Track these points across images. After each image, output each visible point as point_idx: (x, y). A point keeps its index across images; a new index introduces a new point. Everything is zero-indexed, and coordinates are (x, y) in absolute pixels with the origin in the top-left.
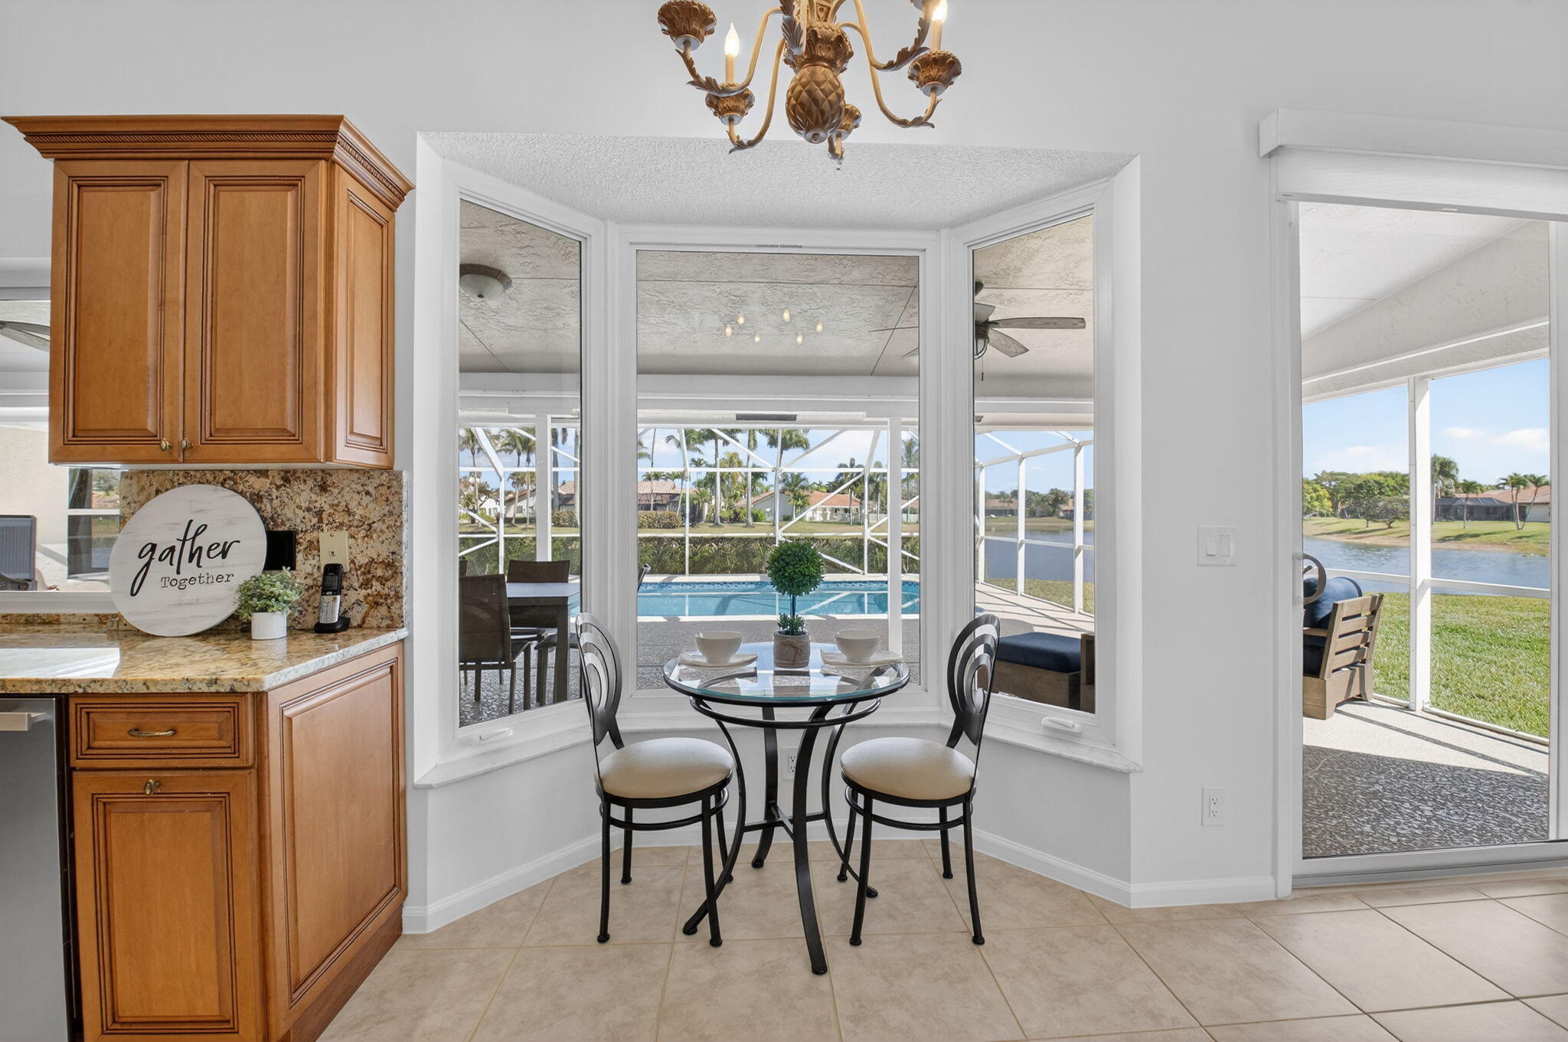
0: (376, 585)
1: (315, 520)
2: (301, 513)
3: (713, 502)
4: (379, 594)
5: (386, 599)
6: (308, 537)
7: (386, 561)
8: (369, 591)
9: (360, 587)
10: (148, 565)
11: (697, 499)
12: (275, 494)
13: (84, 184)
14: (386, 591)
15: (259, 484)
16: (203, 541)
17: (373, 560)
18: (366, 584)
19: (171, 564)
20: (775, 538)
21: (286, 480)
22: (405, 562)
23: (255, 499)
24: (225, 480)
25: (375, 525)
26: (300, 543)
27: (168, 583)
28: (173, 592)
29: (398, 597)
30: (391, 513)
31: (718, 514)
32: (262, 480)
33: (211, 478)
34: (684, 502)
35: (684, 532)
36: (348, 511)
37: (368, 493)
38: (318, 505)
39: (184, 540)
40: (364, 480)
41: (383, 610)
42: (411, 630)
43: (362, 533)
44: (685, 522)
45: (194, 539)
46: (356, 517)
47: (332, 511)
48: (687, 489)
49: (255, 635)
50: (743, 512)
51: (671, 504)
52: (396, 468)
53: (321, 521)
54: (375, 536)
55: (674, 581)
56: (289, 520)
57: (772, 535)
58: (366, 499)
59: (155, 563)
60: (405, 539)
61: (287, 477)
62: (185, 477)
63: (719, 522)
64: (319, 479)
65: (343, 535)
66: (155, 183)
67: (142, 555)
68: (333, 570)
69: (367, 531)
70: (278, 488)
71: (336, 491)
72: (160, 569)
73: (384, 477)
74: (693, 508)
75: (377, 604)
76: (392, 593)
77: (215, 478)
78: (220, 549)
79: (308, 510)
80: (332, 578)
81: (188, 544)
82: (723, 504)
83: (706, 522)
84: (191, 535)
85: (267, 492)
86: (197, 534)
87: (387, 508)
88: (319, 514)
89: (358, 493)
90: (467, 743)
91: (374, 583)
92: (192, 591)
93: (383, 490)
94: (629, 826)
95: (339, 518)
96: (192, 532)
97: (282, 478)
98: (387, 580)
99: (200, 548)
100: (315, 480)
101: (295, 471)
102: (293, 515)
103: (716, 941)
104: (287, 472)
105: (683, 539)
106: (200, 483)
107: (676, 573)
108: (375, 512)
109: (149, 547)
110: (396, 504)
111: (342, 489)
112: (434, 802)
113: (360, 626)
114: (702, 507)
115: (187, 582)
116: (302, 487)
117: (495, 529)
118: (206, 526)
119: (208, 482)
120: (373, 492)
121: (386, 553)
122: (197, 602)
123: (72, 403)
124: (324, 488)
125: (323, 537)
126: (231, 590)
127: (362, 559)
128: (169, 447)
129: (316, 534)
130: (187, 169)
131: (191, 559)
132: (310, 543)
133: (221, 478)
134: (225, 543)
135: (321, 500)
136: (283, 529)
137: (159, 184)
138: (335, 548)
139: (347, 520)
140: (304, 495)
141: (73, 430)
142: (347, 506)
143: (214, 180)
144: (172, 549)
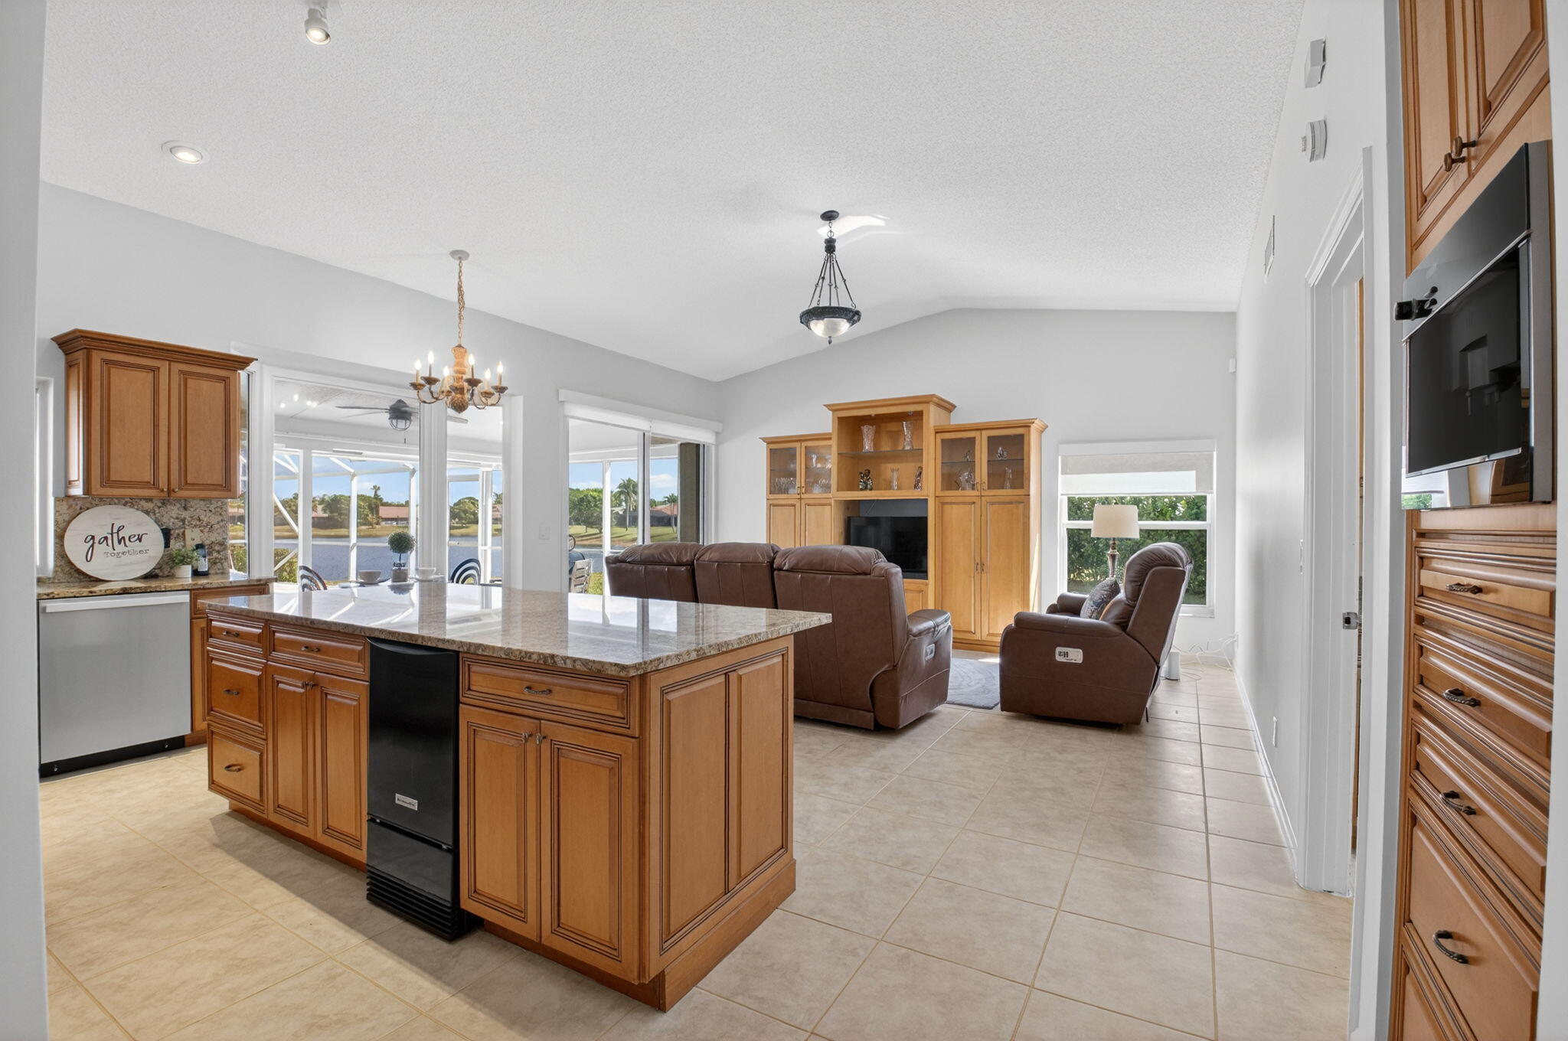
0: (215, 555)
1: (181, 524)
2: (173, 520)
4: (216, 558)
6: (177, 532)
7: (219, 542)
8: (210, 557)
10: (92, 546)
12: (157, 510)
14: (221, 557)
15: (147, 506)
16: (124, 534)
17: (212, 542)
18: (209, 554)
19: (107, 545)
21: (163, 504)
23: (147, 512)
24: (126, 503)
25: (213, 526)
26: (172, 535)
27: (109, 555)
28: (114, 560)
29: (227, 560)
30: (223, 520)
32: (149, 504)
36: (199, 520)
37: (210, 511)
38: (182, 517)
39: (112, 534)
40: (206, 505)
41: (219, 565)
43: (207, 530)
45: (118, 533)
46: (204, 522)
47: (191, 519)
49: (176, 575)
53: (184, 524)
54: (213, 531)
56: (166, 523)
58: (209, 514)
59: (96, 545)
64: (181, 505)
65: (198, 530)
66: (152, 370)
67: (87, 541)
69: (209, 529)
70: (159, 507)
71: (192, 510)
72: (99, 549)
75: (215, 563)
76: (224, 559)
77: (119, 502)
78: (137, 537)
79: (177, 518)
81: (115, 535)
84: (115, 530)
85: (152, 510)
86: (119, 530)
87: (220, 518)
88: (183, 521)
89: (205, 511)
91: (213, 553)
92: (126, 559)
93: (219, 509)
95: (194, 523)
97: (160, 504)
98: (220, 552)
99: (123, 538)
100: (179, 505)
101: (166, 500)
102: (169, 522)
104: (162, 501)
106: (109, 505)
108: (213, 520)
109: (90, 537)
110: (225, 516)
111: (196, 509)
115: (121, 554)
116: (173, 508)
118: (123, 527)
120: (213, 510)
121: (220, 539)
122: (131, 564)
123: (106, 468)
124: (185, 508)
125: (188, 533)
126: (150, 556)
127: (207, 542)
128: (162, 491)
129: (182, 530)
130: (170, 365)
131: (120, 542)
132: (178, 535)
133: (124, 502)
134: (139, 535)
135: (184, 514)
136: (164, 527)
137: (154, 370)
138: (193, 536)
139: (199, 524)
140: (174, 511)
141: (107, 481)
142: (199, 517)
143: (185, 373)
144: (106, 538)
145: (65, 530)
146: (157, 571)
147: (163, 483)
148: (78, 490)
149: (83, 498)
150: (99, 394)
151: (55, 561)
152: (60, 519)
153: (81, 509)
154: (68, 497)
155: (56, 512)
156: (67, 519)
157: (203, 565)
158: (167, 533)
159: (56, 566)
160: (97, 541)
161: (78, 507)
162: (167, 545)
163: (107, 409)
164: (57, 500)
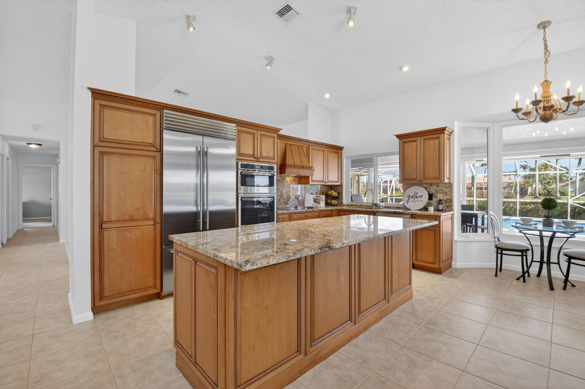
0: (448, 204)
1: (436, 192)
2: (434, 191)
3: (534, 186)
5: (450, 206)
9: (445, 203)
10: (409, 199)
11: (524, 185)
12: (429, 187)
13: (404, 142)
14: (450, 204)
15: (426, 186)
16: (418, 195)
17: (447, 199)
18: (446, 203)
19: (413, 198)
20: (568, 203)
22: (453, 200)
23: (426, 188)
26: (434, 196)
27: (413, 201)
28: (413, 203)
29: (452, 206)
30: (450, 191)
31: (537, 192)
33: (418, 185)
34: (516, 186)
35: (517, 200)
36: (442, 190)
37: (446, 187)
38: (437, 189)
39: (414, 195)
40: (445, 185)
41: (449, 208)
42: (454, 212)
43: (445, 194)
44: (517, 195)
46: (444, 191)
47: (439, 190)
48: (519, 180)
49: (429, 210)
50: (555, 190)
51: (508, 187)
52: (451, 183)
54: (447, 195)
55: (510, 219)
56: (431, 192)
57: (566, 201)
60: (453, 195)
61: (431, 184)
62: (413, 185)
63: (538, 196)
65: (441, 195)
66: (415, 141)
67: (408, 197)
68: (440, 200)
72: (411, 199)
73: (449, 184)
74: (522, 189)
75: (448, 207)
78: (421, 196)
79: (435, 190)
80: (440, 202)
81: (415, 195)
82: (540, 187)
83: (530, 195)
84: (415, 194)
89: (444, 187)
90: (462, 236)
92: (417, 203)
93: (449, 187)
94: (502, 254)
95: (441, 191)
96: (416, 194)
100: (436, 185)
103: (524, 281)
105: (516, 202)
106: (416, 186)
107: (511, 215)
108: (447, 190)
109: (409, 195)
110: (451, 189)
111: (441, 187)
112: (458, 244)
113: (444, 211)
114: (527, 189)
115: (416, 201)
118: (418, 193)
121: (449, 198)
122: (418, 205)
123: (403, 175)
124: (438, 186)
125: (438, 195)
126: (423, 203)
127: (445, 199)
131: (416, 198)
133: (420, 185)
136: (429, 193)
138: (440, 197)
139: (442, 192)
140: (434, 187)
142: (442, 189)
143: (425, 139)
144: (413, 196)
153: (409, 187)
156: (405, 190)
157: (440, 207)
158: (430, 195)
160: (410, 197)
162: (429, 199)
163: (403, 157)
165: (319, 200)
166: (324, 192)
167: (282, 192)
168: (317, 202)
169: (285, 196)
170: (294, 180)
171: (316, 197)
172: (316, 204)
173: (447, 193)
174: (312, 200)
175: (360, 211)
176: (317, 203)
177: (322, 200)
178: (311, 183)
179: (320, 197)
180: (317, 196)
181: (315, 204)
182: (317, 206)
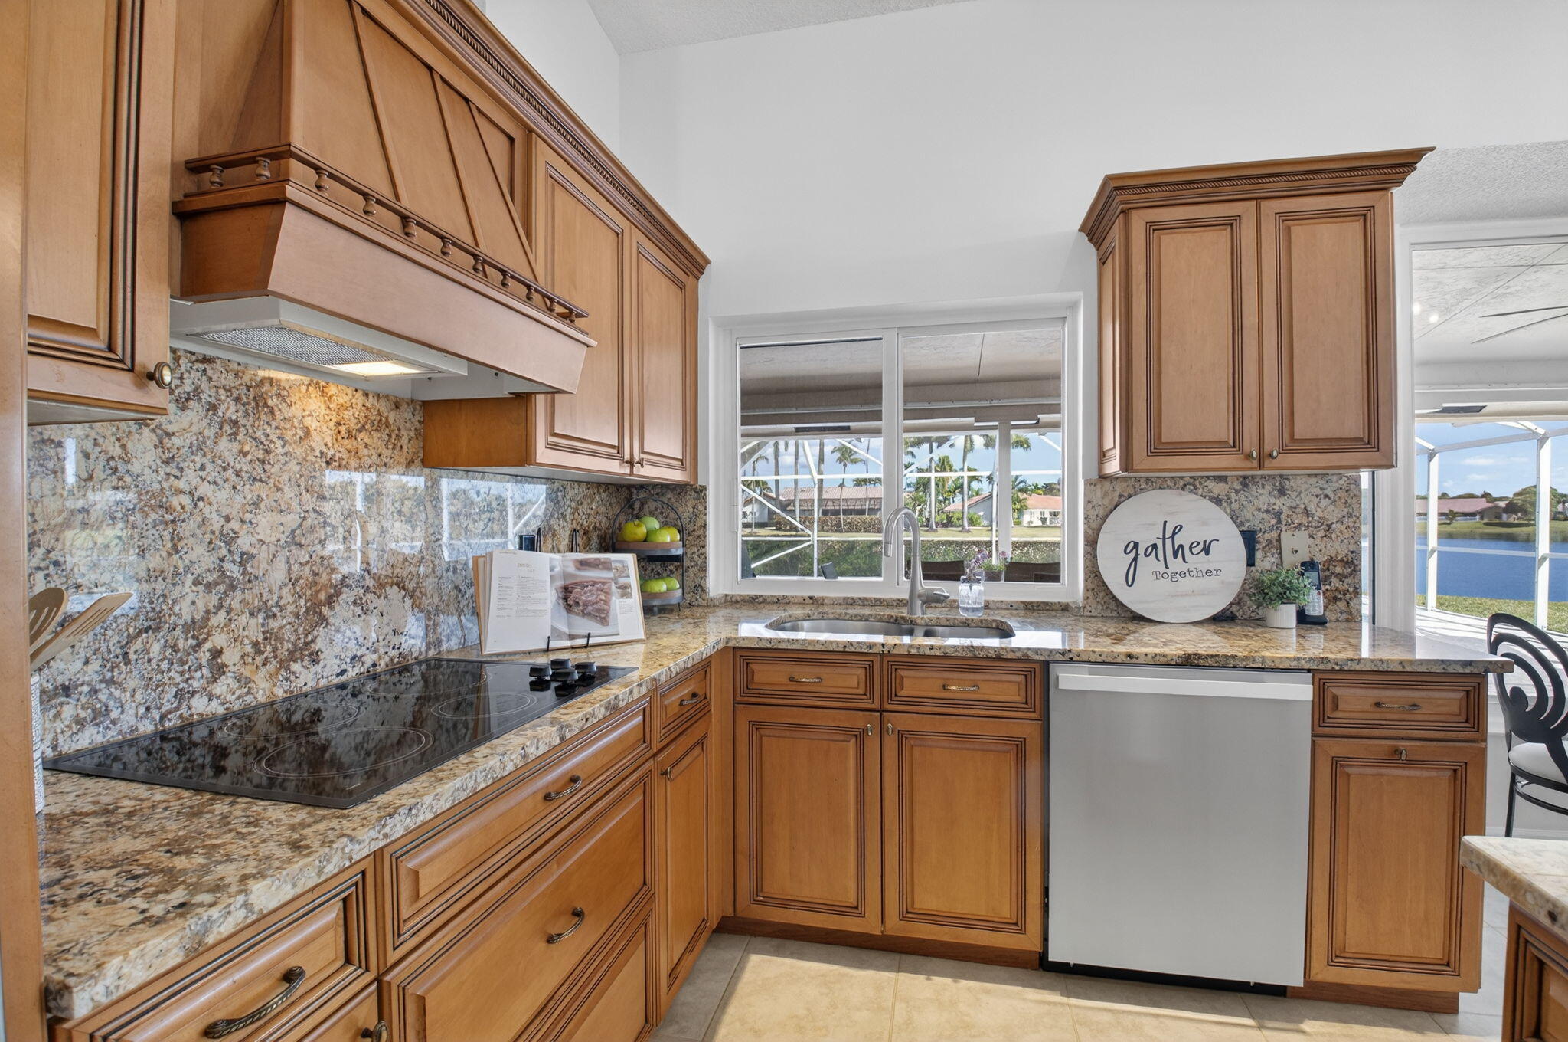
0: (1336, 583)
1: (1274, 522)
2: (1260, 515)
4: (1337, 590)
5: (1344, 594)
6: (1267, 536)
7: (1345, 559)
8: (1328, 587)
10: (1135, 559)
12: (1234, 497)
13: (1157, 228)
14: (1346, 587)
15: (1218, 489)
16: (1183, 540)
17: (1332, 558)
19: (1158, 559)
21: (1245, 485)
23: (1217, 501)
24: (1185, 485)
25: (1333, 526)
26: (1259, 542)
27: (1160, 577)
28: (1165, 584)
29: (1357, 593)
30: (1350, 515)
31: (933, 519)
32: (1222, 485)
33: (1172, 485)
36: (1306, 513)
37: (1326, 496)
38: (1277, 508)
39: (1164, 539)
40: (1322, 483)
41: (1342, 605)
43: (1321, 534)
45: (1173, 537)
46: (1316, 518)
47: (1291, 513)
50: (956, 516)
53: (1279, 522)
54: (1334, 536)
56: (1248, 521)
58: (1325, 502)
59: (1142, 558)
61: (1246, 482)
62: (1147, 484)
64: (1277, 484)
65: (1303, 534)
66: (1229, 223)
67: (1128, 551)
69: (1325, 531)
70: (1237, 492)
71: (1294, 495)
72: (1149, 564)
73: (1343, 481)
75: (1336, 599)
76: (1351, 590)
77: (1175, 484)
78: (1201, 546)
79: (1267, 511)
81: (1169, 542)
84: (1169, 534)
85: (1226, 496)
86: (1174, 533)
87: (1346, 510)
88: (1278, 515)
89: (1317, 496)
91: (1334, 579)
92: (1185, 583)
93: (1340, 493)
95: (1297, 519)
96: (1170, 532)
97: (1241, 483)
98: (1346, 577)
99: (1181, 546)
100: (1274, 484)
101: (1253, 477)
102: (1254, 519)
104: (1245, 477)
106: (1160, 488)
108: (1333, 513)
109: (1132, 544)
110: (1356, 506)
111: (1300, 493)
115: (1178, 576)
116: (1261, 491)
117: (810, 533)
118: (1181, 527)
119: (1169, 487)
120: (1332, 495)
121: (1343, 552)
122: (1193, 593)
123: (1154, 419)
124: (1282, 492)
125: (1286, 537)
126: (1223, 582)
127: (1320, 558)
128: (1249, 456)
129: (1275, 534)
130: (1258, 208)
131: (1175, 555)
132: (1269, 542)
133: (1182, 483)
134: (1205, 542)
135: (1279, 503)
136: (1245, 529)
137: (1231, 224)
138: (1298, 545)
139: (1307, 522)
140: (1262, 497)
141: (1156, 445)
142: (1305, 508)
143: (1284, 218)
144: (1155, 546)
145: (1098, 532)
146: (1234, 608)
147: (1250, 443)
148: (1113, 466)
149: (1124, 479)
150: (1143, 286)
151: (1086, 580)
152: (1093, 514)
153: (1120, 496)
154: (1103, 477)
155: (1088, 502)
156: (1101, 514)
157: (1316, 605)
158: (1250, 539)
159: (1087, 589)
160: (1141, 551)
161: (1117, 494)
162: (1251, 562)
163: (1155, 314)
164: (1089, 483)
165: (601, 586)
166: (595, 528)
167: (230, 540)
168: (585, 605)
169: (278, 575)
170: (381, 424)
171: (571, 569)
172: (584, 626)
173: (1329, 526)
174: (550, 596)
175: (925, 656)
176: (584, 614)
177: (625, 590)
178: (543, 454)
179: (606, 566)
180: (583, 564)
181: (570, 625)
182: (589, 636)
